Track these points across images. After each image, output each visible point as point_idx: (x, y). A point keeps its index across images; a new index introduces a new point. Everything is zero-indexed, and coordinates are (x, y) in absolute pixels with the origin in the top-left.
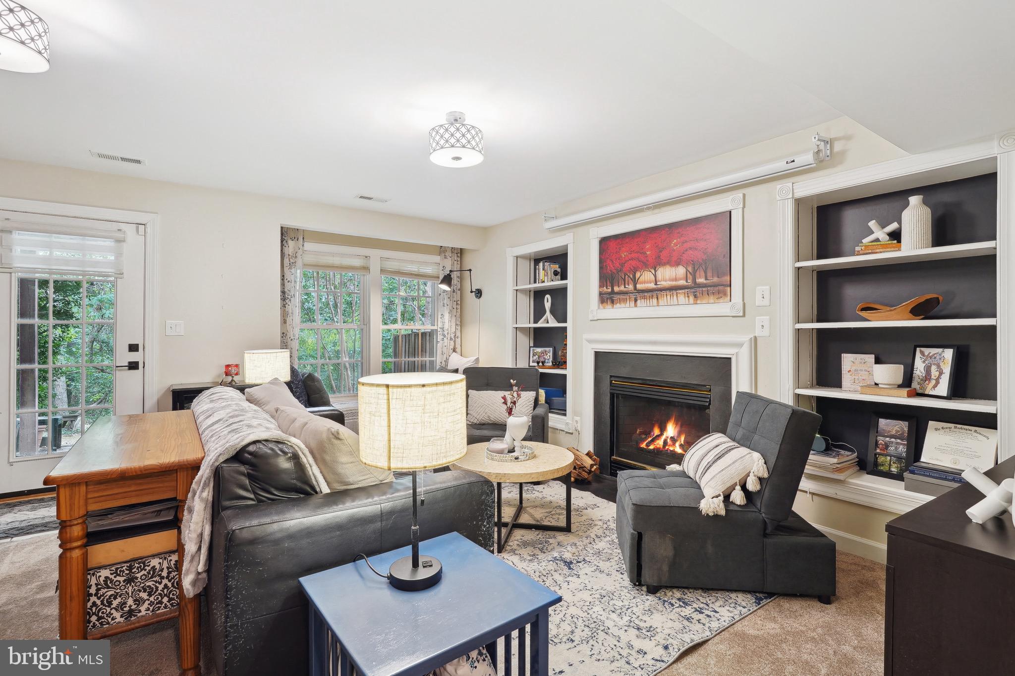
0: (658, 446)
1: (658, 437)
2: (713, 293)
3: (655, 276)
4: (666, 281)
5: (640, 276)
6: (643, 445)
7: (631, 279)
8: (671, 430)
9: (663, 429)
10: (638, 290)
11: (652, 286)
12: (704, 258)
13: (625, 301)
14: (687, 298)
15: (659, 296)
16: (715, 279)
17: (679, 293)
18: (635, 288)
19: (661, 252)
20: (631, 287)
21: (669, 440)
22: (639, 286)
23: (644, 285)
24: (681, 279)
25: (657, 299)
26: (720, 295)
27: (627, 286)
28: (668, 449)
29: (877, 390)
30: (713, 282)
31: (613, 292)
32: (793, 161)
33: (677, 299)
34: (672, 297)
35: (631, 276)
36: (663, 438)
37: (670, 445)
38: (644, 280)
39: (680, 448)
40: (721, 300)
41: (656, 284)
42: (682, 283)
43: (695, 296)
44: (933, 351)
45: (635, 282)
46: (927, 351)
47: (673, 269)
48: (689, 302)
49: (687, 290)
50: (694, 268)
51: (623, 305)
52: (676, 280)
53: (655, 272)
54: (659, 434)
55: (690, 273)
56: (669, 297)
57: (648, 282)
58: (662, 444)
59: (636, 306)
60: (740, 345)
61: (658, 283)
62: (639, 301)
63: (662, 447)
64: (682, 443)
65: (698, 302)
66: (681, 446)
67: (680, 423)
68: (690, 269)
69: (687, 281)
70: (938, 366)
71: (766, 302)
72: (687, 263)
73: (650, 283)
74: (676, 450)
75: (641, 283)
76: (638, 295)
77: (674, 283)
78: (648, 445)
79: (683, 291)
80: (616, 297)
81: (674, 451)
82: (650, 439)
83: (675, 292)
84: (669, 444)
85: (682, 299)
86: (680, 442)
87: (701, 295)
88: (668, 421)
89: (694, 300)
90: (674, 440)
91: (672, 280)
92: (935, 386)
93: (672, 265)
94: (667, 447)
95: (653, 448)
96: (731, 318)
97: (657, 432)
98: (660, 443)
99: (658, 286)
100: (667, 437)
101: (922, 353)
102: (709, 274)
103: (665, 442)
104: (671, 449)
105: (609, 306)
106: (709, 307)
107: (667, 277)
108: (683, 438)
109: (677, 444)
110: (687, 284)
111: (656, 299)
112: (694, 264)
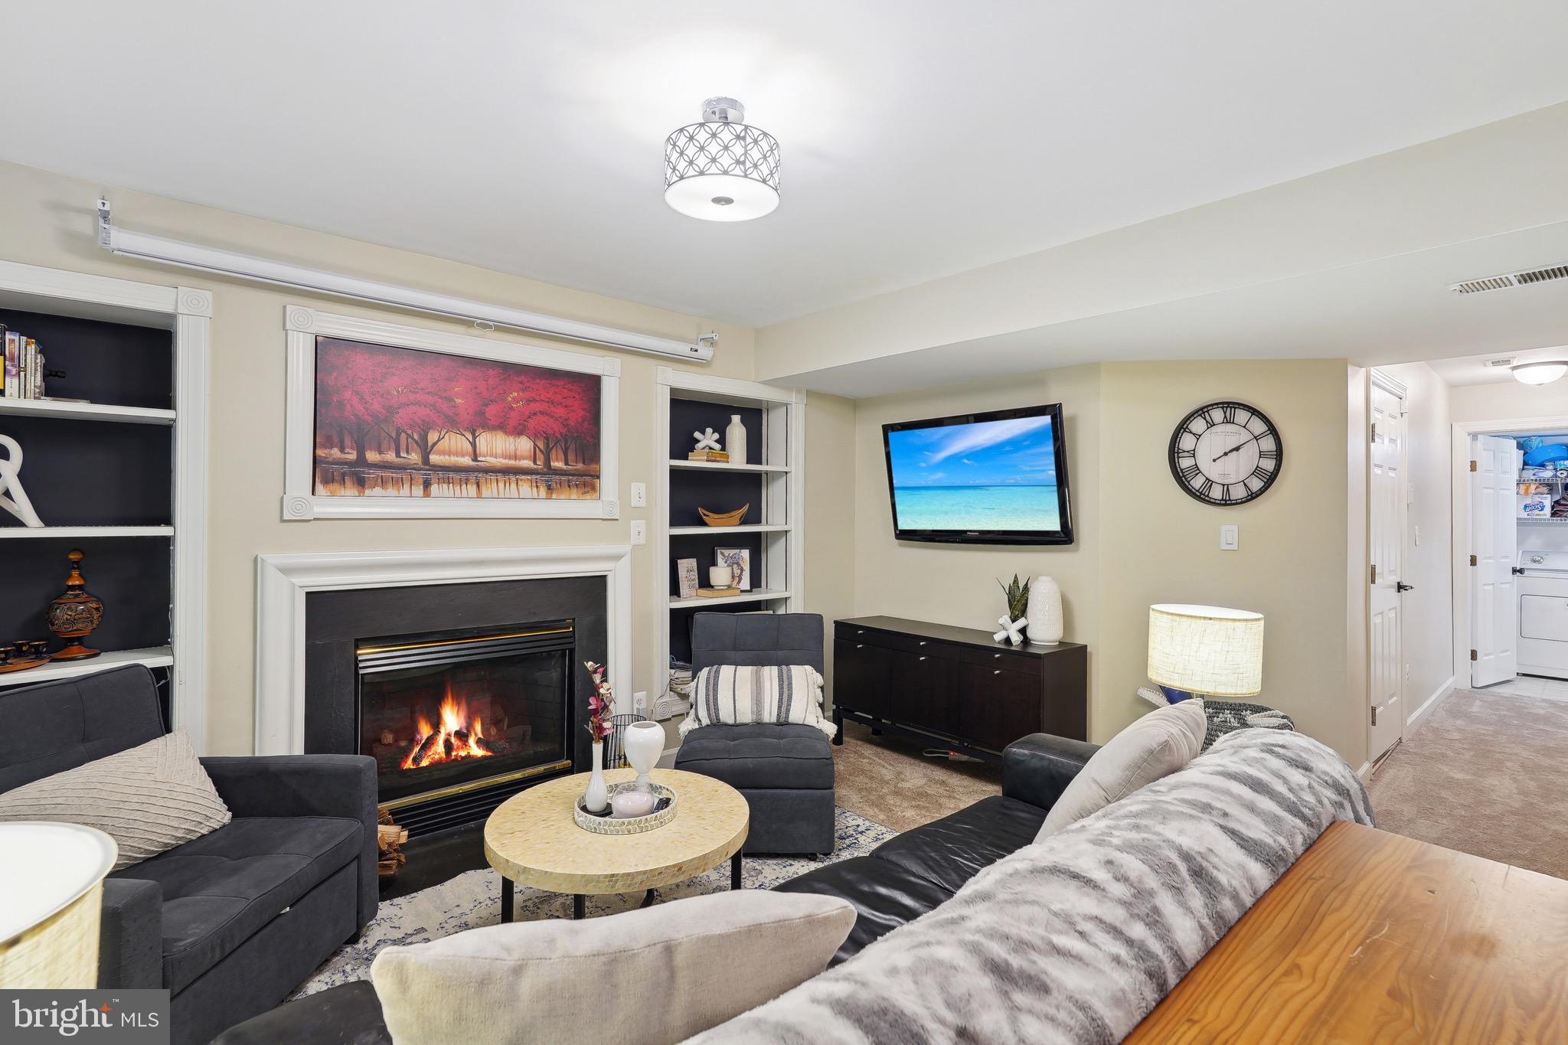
0: (437, 757)
1: (430, 742)
2: (577, 486)
3: (474, 445)
4: (496, 457)
5: (438, 440)
6: (409, 764)
7: (417, 443)
8: (452, 719)
9: (436, 724)
10: (434, 466)
11: (467, 461)
12: (564, 431)
13: (398, 483)
14: (535, 489)
15: (482, 481)
16: (580, 466)
17: (521, 480)
18: (426, 460)
19: (487, 405)
20: (415, 457)
21: (453, 740)
22: (434, 458)
23: (447, 457)
24: (524, 458)
25: (478, 486)
26: (587, 489)
27: (403, 454)
28: (456, 756)
29: (731, 592)
30: (575, 470)
31: (361, 461)
32: (696, 351)
33: (518, 489)
34: (507, 484)
35: (416, 437)
36: (441, 738)
37: (458, 748)
38: (447, 448)
39: (479, 747)
40: (588, 496)
41: (475, 459)
42: (527, 463)
43: (549, 488)
44: (732, 552)
45: (426, 451)
46: (728, 552)
47: (511, 439)
48: (538, 496)
49: (534, 477)
50: (548, 444)
51: (391, 491)
52: (516, 458)
53: (474, 438)
54: (431, 733)
55: (539, 449)
56: (501, 485)
57: (456, 454)
58: (443, 750)
59: (427, 493)
60: (617, 558)
61: (479, 459)
62: (434, 488)
63: (444, 755)
64: (480, 735)
65: (554, 496)
66: (479, 742)
67: (464, 701)
68: (541, 444)
69: (535, 463)
70: (738, 564)
71: (642, 503)
72: (535, 434)
73: (463, 456)
74: (472, 753)
75: (442, 453)
76: (433, 477)
77: (512, 463)
78: (416, 760)
79: (529, 478)
80: (372, 474)
81: (468, 756)
82: (417, 749)
83: (513, 478)
84: (455, 747)
85: (526, 489)
86: (476, 735)
87: (558, 486)
88: (441, 705)
89: (547, 493)
90: (463, 736)
91: (505, 457)
92: (739, 582)
93: (507, 433)
94: (454, 754)
95: (428, 763)
96: (600, 521)
97: (425, 731)
98: (439, 749)
99: (479, 463)
100: (449, 735)
101: (722, 554)
102: (571, 456)
103: (448, 746)
104: (463, 753)
105: (350, 491)
106: (569, 505)
107: (499, 451)
108: (478, 727)
109: (472, 741)
110: (535, 467)
111: (475, 486)
112: (547, 439)
